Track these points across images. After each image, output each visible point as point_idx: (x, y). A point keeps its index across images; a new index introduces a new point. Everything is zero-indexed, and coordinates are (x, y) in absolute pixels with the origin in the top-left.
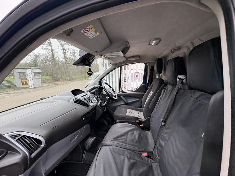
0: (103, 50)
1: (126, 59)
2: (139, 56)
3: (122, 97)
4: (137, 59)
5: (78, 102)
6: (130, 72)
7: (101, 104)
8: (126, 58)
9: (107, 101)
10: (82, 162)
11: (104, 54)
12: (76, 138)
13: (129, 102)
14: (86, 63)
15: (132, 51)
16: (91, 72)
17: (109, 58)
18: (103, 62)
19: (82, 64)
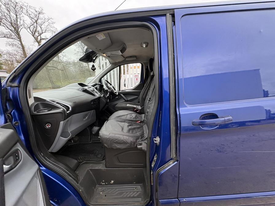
0: (105, 49)
1: (124, 59)
2: (135, 56)
3: (122, 95)
4: (134, 59)
5: (85, 91)
6: (130, 76)
7: (104, 96)
8: (124, 57)
9: (109, 93)
10: (91, 142)
11: (106, 52)
12: (87, 118)
13: (128, 99)
14: (90, 60)
15: (130, 51)
16: (94, 68)
17: (109, 57)
18: (100, 64)
19: (86, 60)
